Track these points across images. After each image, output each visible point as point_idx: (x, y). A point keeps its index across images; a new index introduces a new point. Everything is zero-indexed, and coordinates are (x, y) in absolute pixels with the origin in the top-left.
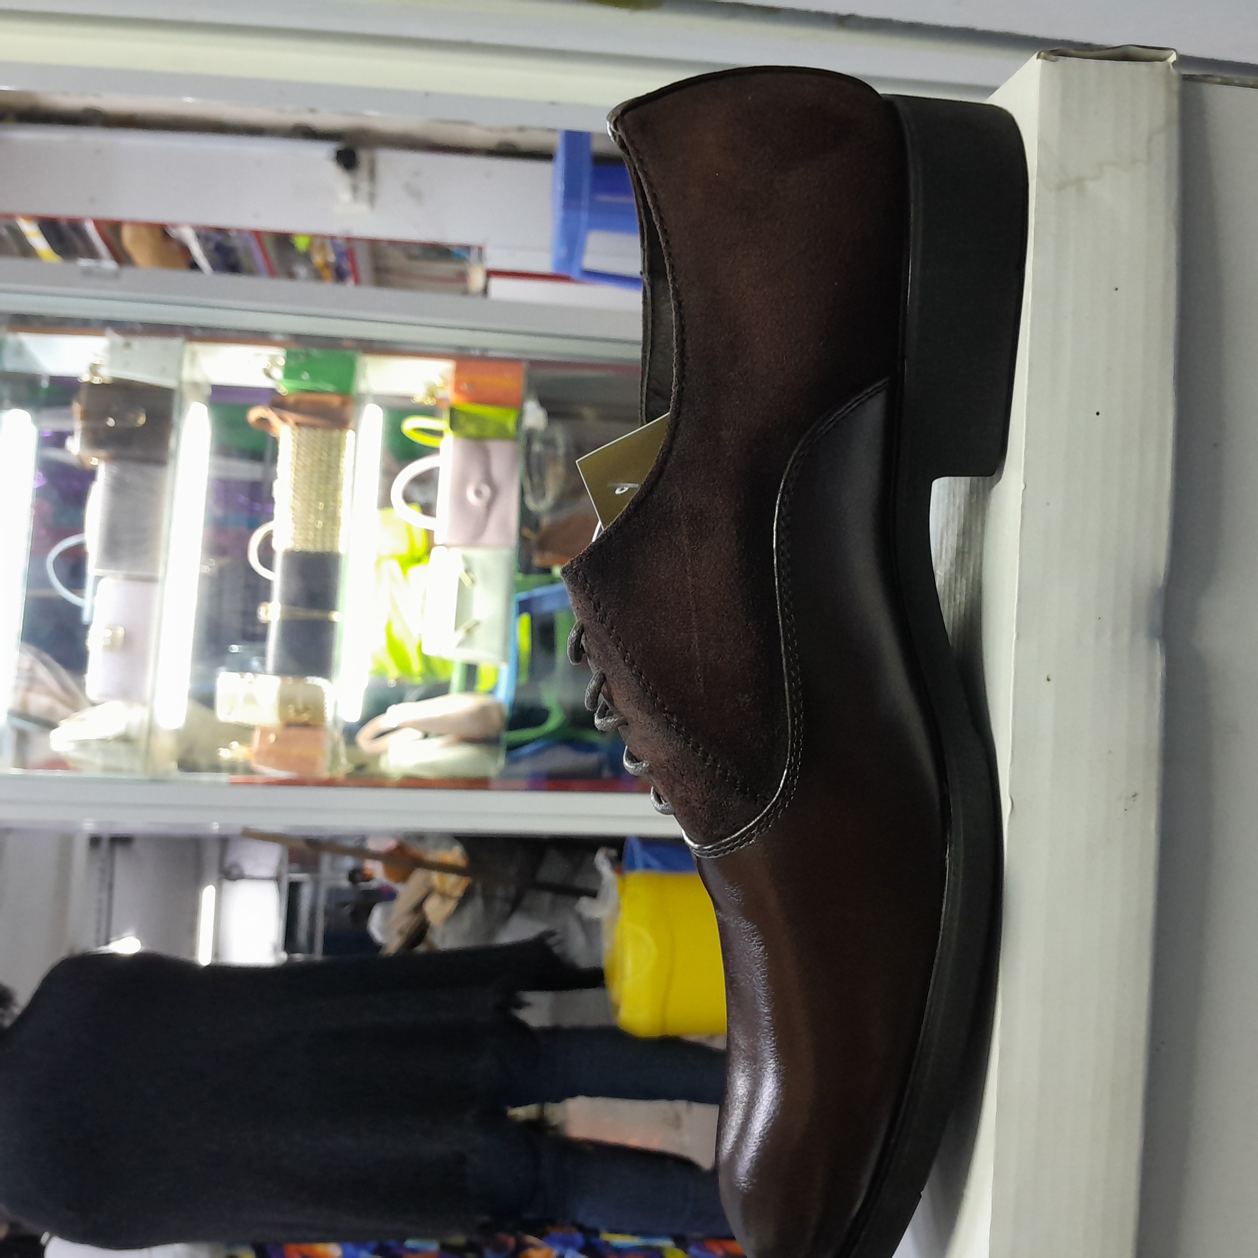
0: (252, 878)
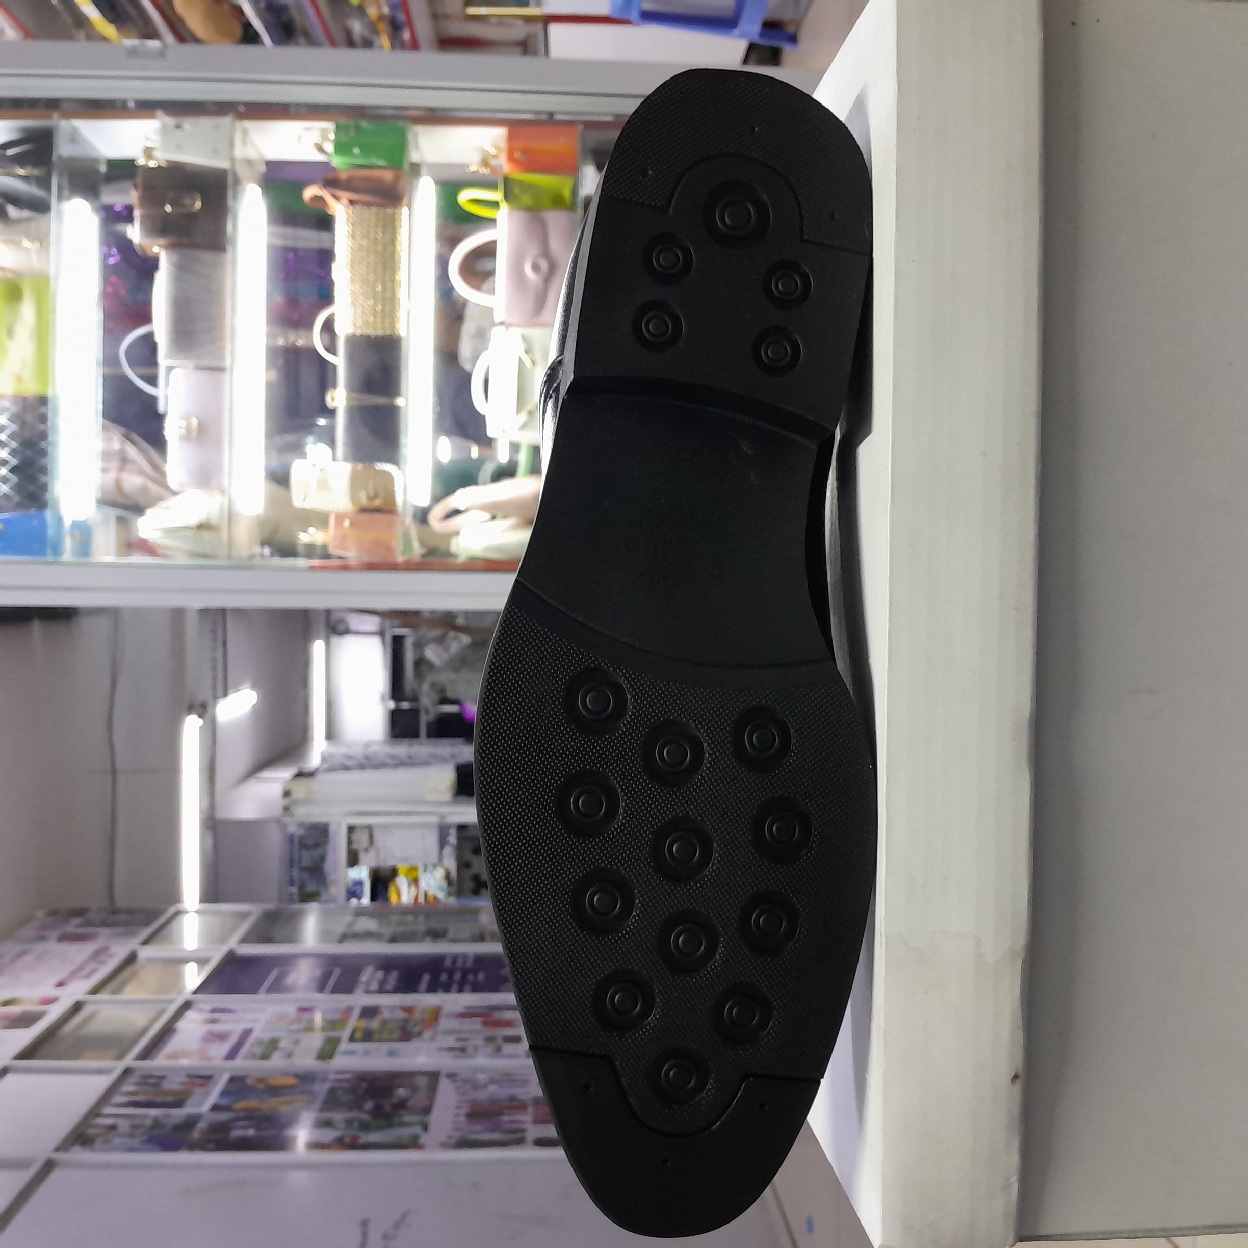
0: (357, 633)
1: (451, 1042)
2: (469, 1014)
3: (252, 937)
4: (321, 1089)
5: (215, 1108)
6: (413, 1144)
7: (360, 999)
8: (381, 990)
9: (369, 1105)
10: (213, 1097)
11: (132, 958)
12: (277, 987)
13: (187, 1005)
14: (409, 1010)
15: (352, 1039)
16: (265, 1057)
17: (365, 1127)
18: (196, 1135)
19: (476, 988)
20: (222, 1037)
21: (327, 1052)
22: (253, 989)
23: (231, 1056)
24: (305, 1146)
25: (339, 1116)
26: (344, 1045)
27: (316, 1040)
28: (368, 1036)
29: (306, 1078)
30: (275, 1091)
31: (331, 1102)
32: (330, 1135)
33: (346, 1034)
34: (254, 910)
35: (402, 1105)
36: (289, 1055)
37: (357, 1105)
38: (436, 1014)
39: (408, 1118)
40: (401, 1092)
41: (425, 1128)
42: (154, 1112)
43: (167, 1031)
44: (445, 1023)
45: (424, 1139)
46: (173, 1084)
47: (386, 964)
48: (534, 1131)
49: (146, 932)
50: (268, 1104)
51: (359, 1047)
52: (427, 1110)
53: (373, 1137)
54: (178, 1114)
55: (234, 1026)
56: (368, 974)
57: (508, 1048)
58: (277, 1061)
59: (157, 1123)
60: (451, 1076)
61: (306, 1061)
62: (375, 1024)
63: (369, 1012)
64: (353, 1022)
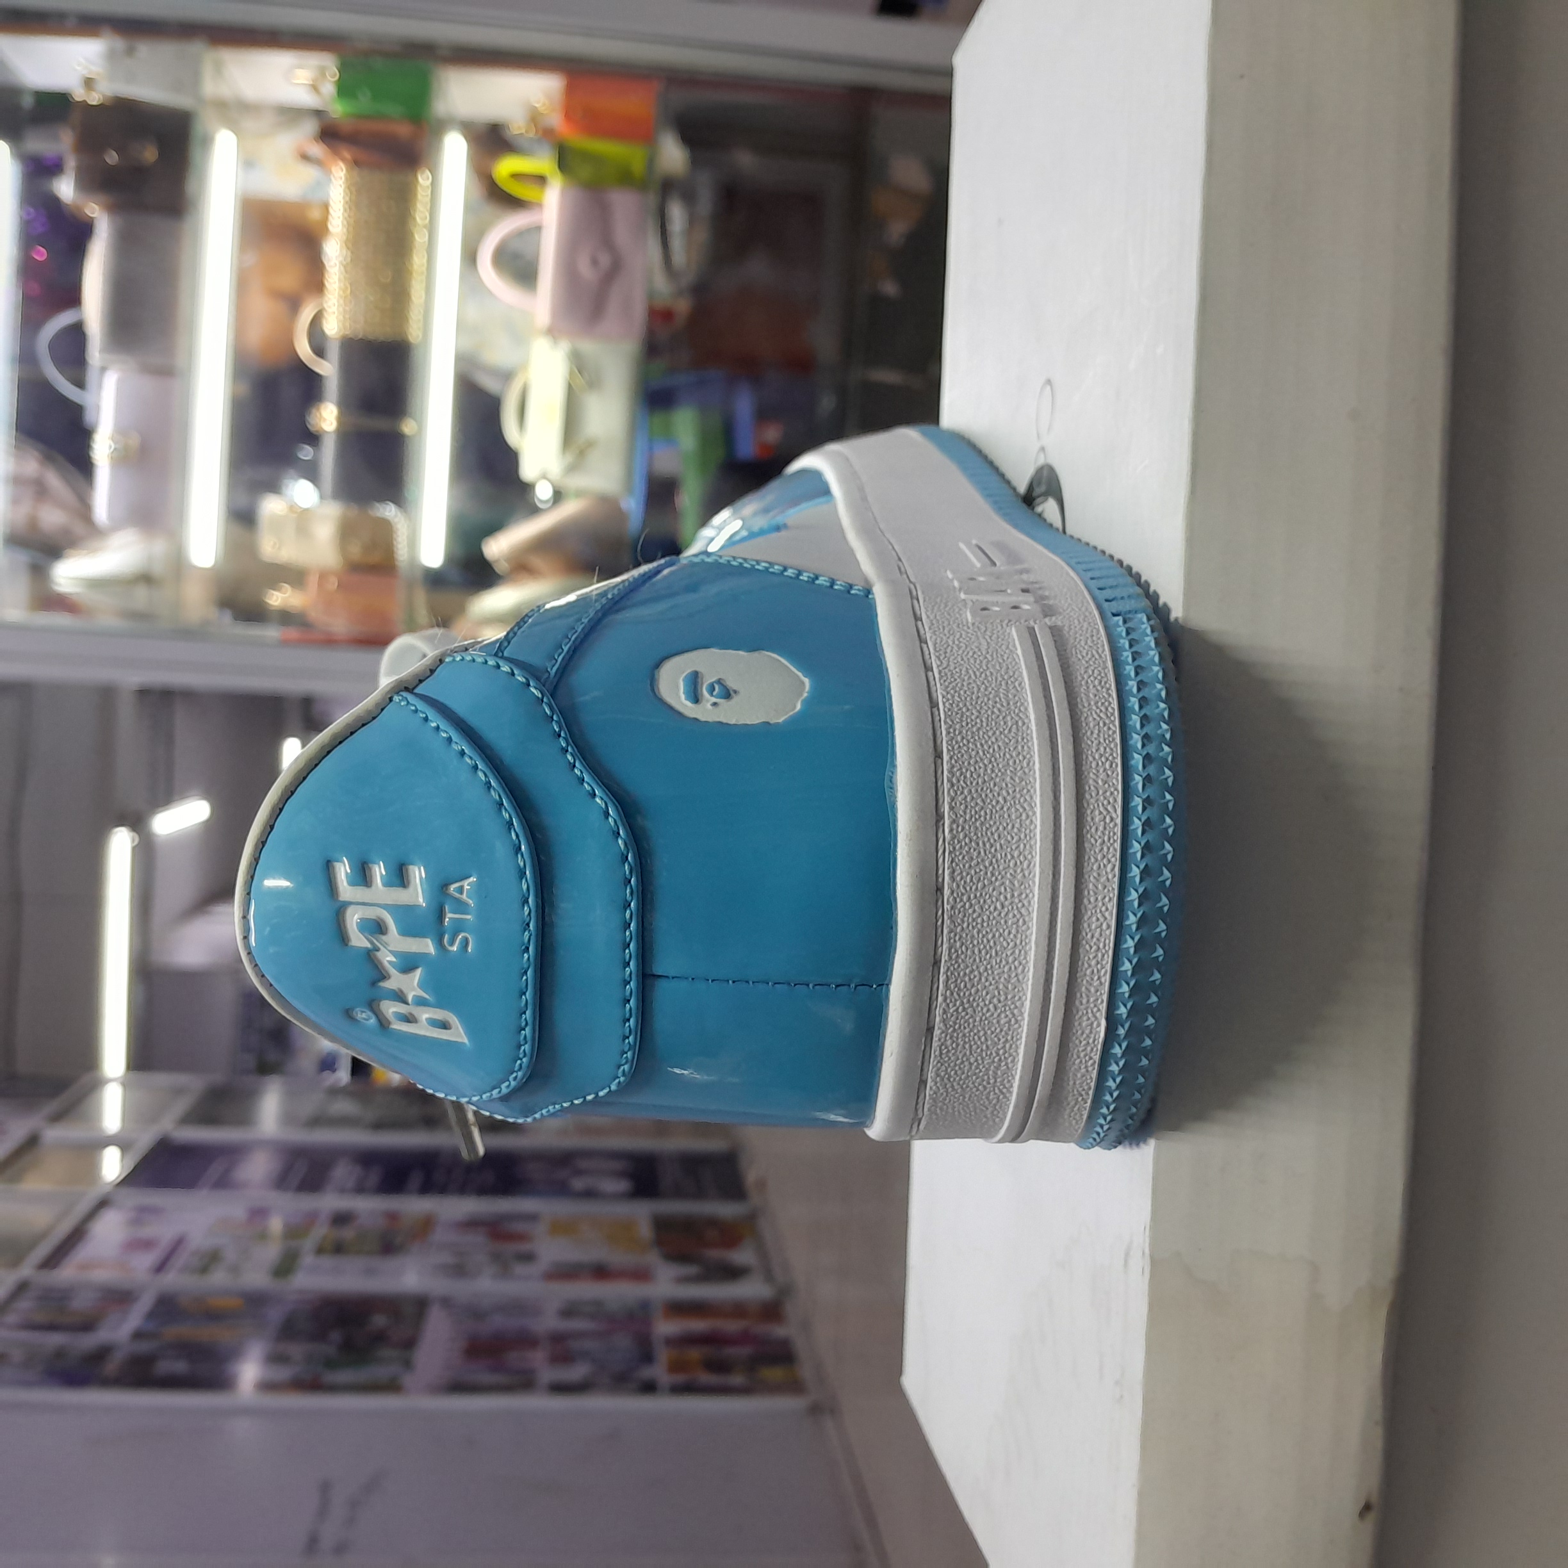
1: (446, 1258)
2: (471, 1224)
3: (190, 1118)
4: (275, 1315)
5: (138, 1335)
6: (392, 1387)
7: (329, 1202)
8: (360, 1189)
9: (336, 1336)
10: (134, 1319)
11: (32, 1142)
12: (224, 1183)
13: (103, 1204)
14: (393, 1217)
15: (320, 1251)
16: (204, 1269)
17: (331, 1364)
18: (111, 1367)
19: (483, 1191)
20: (146, 1245)
21: (285, 1267)
22: (189, 1183)
23: (160, 1267)
24: (254, 1386)
25: (297, 1350)
26: (308, 1259)
27: (271, 1252)
28: (339, 1249)
29: (255, 1301)
30: (214, 1316)
31: (288, 1331)
32: (283, 1373)
33: (308, 1244)
34: (194, 1084)
35: (380, 1338)
36: (235, 1270)
37: (319, 1335)
38: (426, 1225)
39: (386, 1352)
40: (379, 1321)
41: (408, 1364)
42: (56, 1340)
43: (77, 1236)
44: (439, 1235)
45: (408, 1380)
46: (82, 1303)
47: (367, 1158)
48: (548, 1374)
49: (52, 1106)
50: (204, 1333)
51: (327, 1261)
52: (410, 1344)
53: (344, 1376)
54: (88, 1342)
55: (164, 1231)
56: (343, 1172)
57: (520, 1269)
58: (219, 1278)
59: (60, 1354)
60: (446, 1302)
61: (256, 1278)
62: (348, 1233)
63: (341, 1219)
64: (321, 1231)
